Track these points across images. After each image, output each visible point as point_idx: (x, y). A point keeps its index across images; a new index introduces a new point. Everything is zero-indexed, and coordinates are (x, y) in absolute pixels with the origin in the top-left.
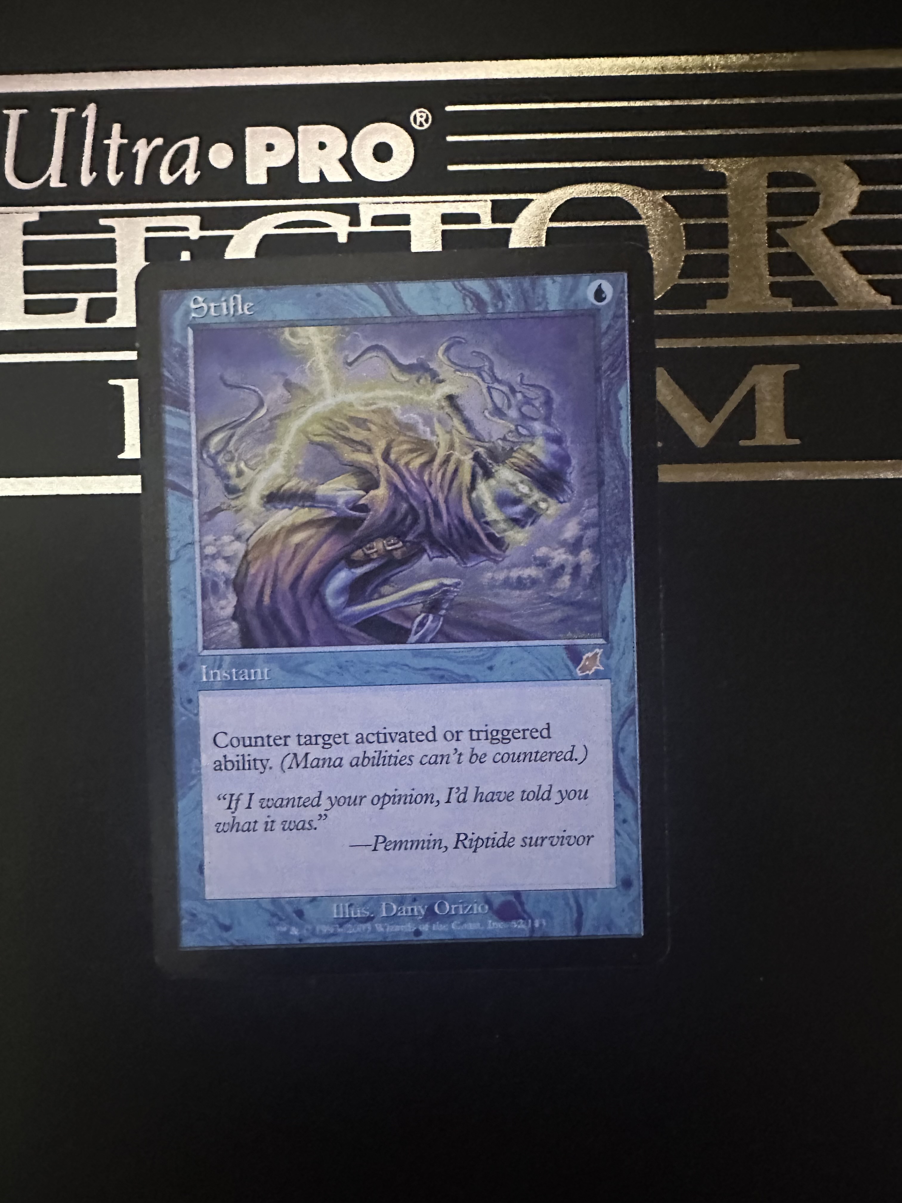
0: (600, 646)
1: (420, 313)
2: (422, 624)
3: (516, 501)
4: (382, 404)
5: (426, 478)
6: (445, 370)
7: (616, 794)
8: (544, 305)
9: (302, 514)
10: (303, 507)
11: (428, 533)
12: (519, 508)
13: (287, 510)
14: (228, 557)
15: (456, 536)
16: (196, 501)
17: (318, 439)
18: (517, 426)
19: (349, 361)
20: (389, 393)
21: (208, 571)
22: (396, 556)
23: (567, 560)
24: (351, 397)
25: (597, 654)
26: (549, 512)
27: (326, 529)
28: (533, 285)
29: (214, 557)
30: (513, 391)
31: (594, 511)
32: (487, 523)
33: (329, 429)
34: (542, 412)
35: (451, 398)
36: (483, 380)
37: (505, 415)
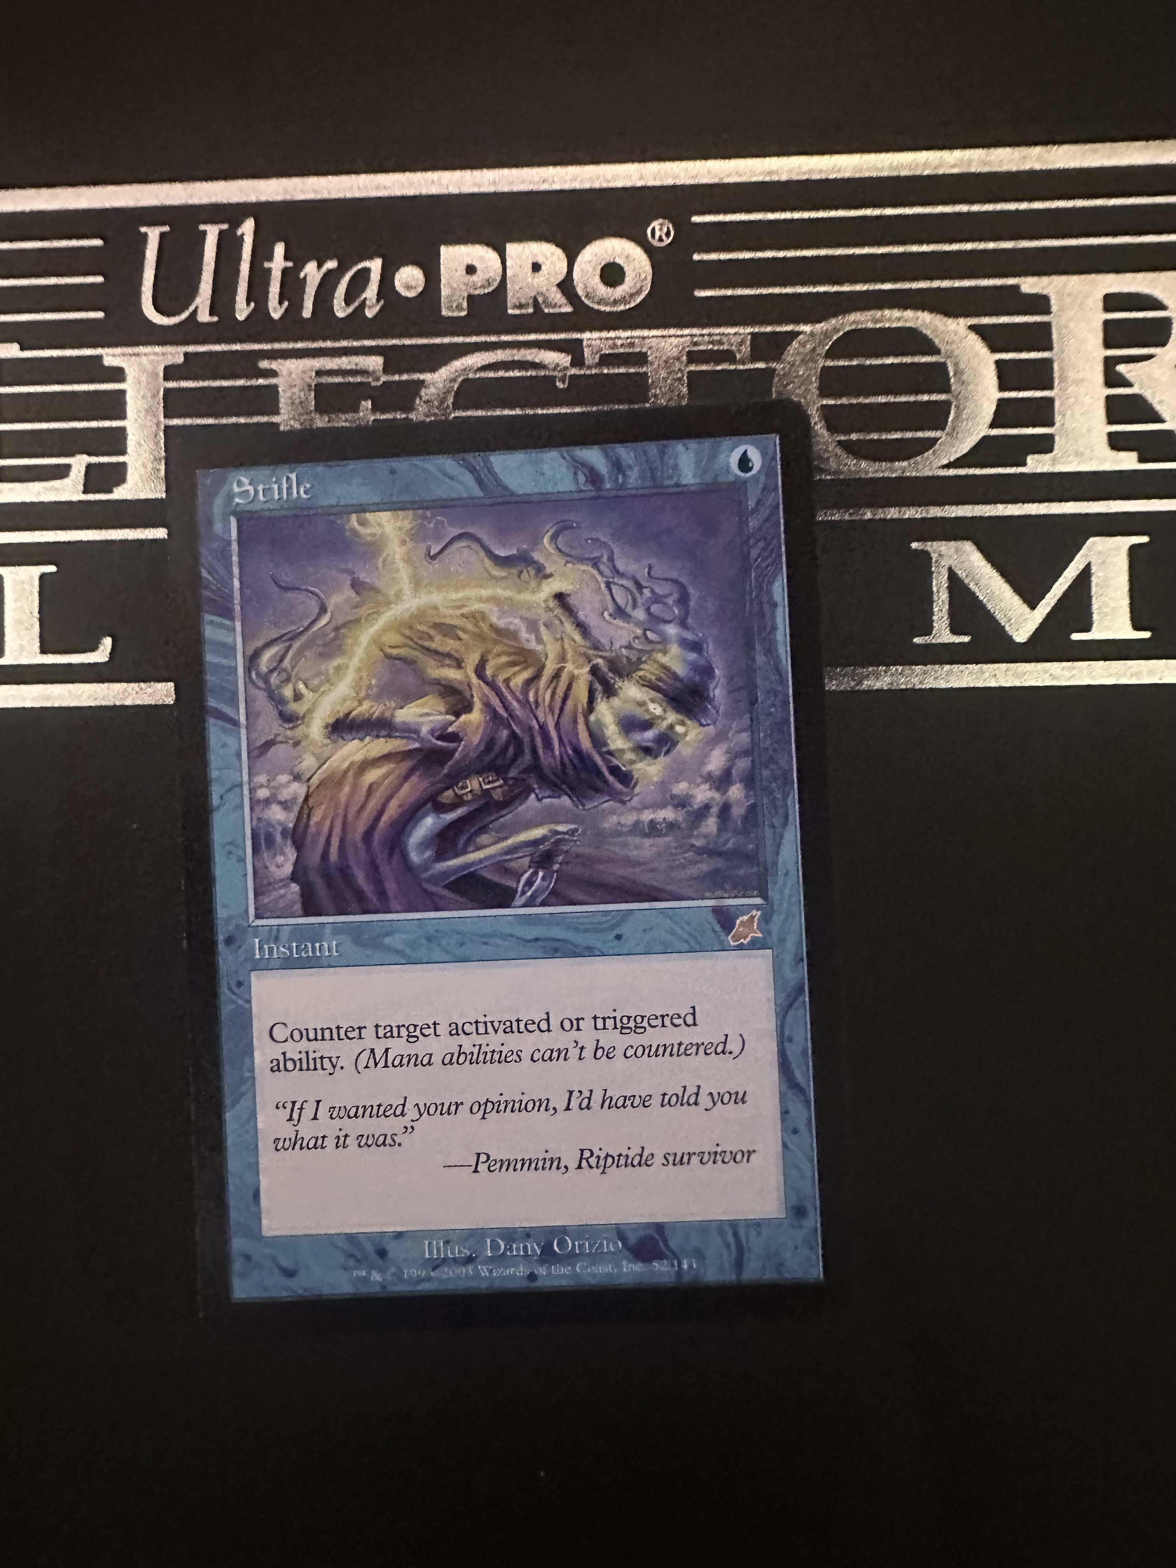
0: (757, 907)
1: (520, 491)
2: (529, 883)
3: (647, 725)
4: (477, 606)
5: (531, 697)
6: (553, 563)
7: (782, 1097)
8: (675, 479)
9: (378, 746)
10: (378, 737)
11: (536, 767)
12: (650, 734)
13: (356, 741)
14: (286, 801)
15: (570, 772)
16: (243, 731)
17: (394, 652)
18: (645, 630)
19: (432, 554)
20: (485, 593)
21: (259, 819)
22: (496, 797)
23: (713, 798)
24: (436, 598)
25: (753, 917)
26: (688, 738)
27: (408, 764)
28: (662, 453)
29: (267, 802)
30: (639, 586)
31: (745, 737)
32: (610, 753)
33: (411, 639)
34: (677, 611)
35: (560, 597)
36: (601, 573)
37: (630, 616)
